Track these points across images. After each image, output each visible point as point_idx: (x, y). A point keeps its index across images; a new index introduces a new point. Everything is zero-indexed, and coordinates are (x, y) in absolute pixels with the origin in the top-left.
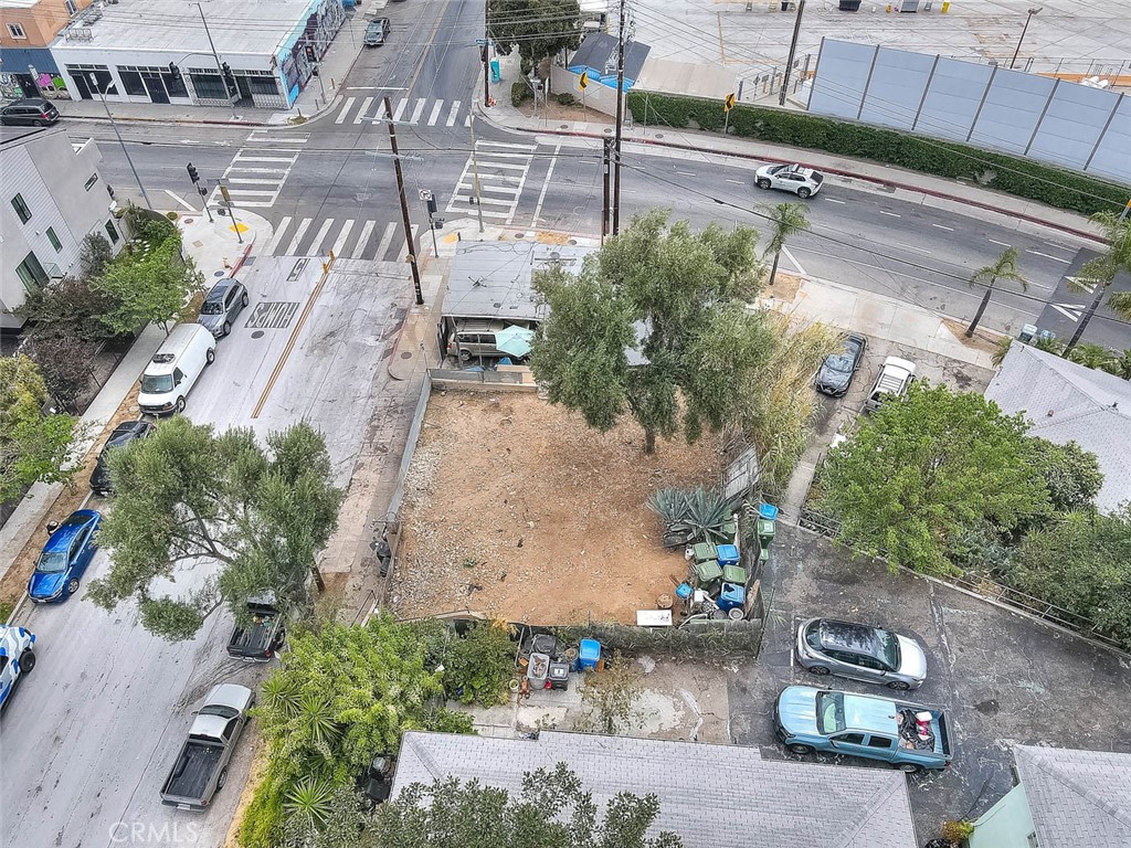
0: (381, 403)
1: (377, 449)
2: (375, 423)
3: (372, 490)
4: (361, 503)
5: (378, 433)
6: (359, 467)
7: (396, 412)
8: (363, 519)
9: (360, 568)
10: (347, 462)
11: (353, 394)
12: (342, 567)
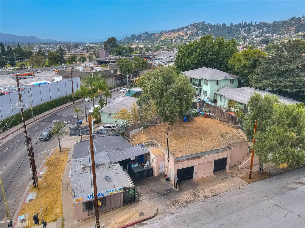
0: (174, 208)
1: (195, 196)
2: (184, 204)
3: (211, 188)
4: (218, 188)
5: (188, 200)
6: (206, 197)
7: (175, 201)
8: (222, 184)
9: (236, 176)
10: (208, 201)
11: (177, 219)
12: (240, 179)
